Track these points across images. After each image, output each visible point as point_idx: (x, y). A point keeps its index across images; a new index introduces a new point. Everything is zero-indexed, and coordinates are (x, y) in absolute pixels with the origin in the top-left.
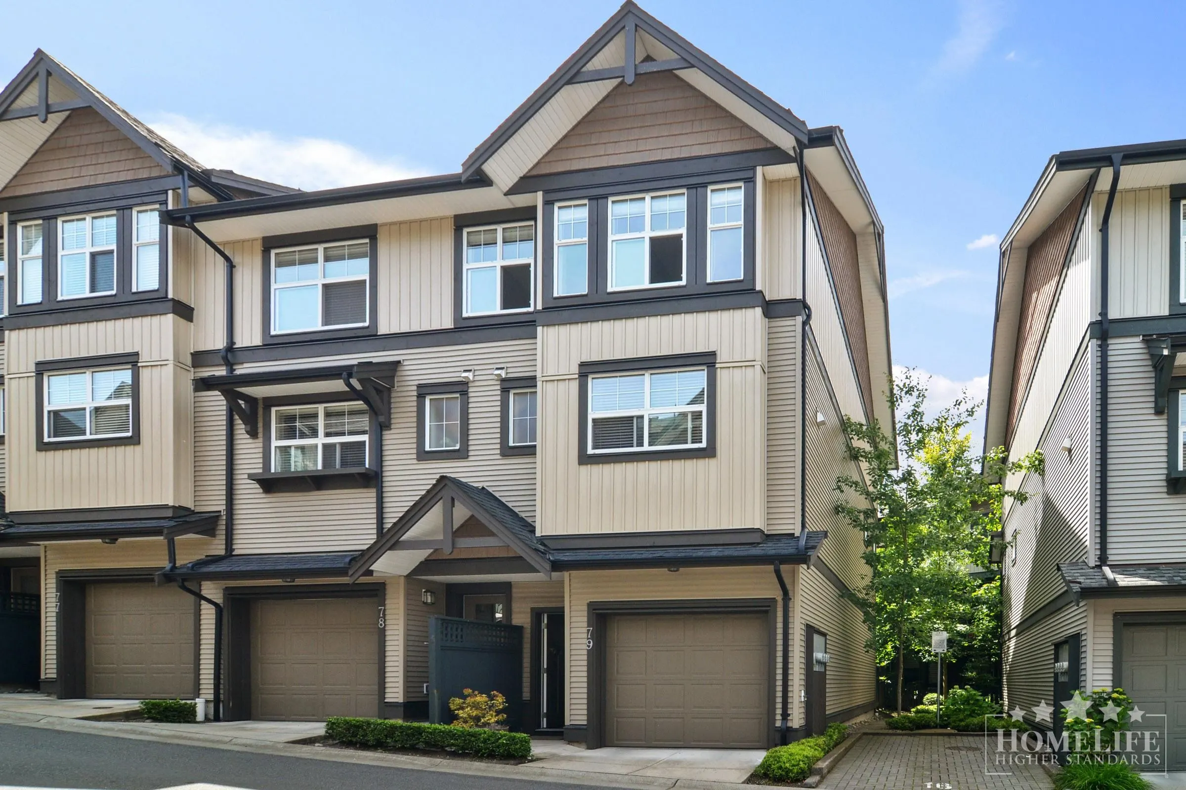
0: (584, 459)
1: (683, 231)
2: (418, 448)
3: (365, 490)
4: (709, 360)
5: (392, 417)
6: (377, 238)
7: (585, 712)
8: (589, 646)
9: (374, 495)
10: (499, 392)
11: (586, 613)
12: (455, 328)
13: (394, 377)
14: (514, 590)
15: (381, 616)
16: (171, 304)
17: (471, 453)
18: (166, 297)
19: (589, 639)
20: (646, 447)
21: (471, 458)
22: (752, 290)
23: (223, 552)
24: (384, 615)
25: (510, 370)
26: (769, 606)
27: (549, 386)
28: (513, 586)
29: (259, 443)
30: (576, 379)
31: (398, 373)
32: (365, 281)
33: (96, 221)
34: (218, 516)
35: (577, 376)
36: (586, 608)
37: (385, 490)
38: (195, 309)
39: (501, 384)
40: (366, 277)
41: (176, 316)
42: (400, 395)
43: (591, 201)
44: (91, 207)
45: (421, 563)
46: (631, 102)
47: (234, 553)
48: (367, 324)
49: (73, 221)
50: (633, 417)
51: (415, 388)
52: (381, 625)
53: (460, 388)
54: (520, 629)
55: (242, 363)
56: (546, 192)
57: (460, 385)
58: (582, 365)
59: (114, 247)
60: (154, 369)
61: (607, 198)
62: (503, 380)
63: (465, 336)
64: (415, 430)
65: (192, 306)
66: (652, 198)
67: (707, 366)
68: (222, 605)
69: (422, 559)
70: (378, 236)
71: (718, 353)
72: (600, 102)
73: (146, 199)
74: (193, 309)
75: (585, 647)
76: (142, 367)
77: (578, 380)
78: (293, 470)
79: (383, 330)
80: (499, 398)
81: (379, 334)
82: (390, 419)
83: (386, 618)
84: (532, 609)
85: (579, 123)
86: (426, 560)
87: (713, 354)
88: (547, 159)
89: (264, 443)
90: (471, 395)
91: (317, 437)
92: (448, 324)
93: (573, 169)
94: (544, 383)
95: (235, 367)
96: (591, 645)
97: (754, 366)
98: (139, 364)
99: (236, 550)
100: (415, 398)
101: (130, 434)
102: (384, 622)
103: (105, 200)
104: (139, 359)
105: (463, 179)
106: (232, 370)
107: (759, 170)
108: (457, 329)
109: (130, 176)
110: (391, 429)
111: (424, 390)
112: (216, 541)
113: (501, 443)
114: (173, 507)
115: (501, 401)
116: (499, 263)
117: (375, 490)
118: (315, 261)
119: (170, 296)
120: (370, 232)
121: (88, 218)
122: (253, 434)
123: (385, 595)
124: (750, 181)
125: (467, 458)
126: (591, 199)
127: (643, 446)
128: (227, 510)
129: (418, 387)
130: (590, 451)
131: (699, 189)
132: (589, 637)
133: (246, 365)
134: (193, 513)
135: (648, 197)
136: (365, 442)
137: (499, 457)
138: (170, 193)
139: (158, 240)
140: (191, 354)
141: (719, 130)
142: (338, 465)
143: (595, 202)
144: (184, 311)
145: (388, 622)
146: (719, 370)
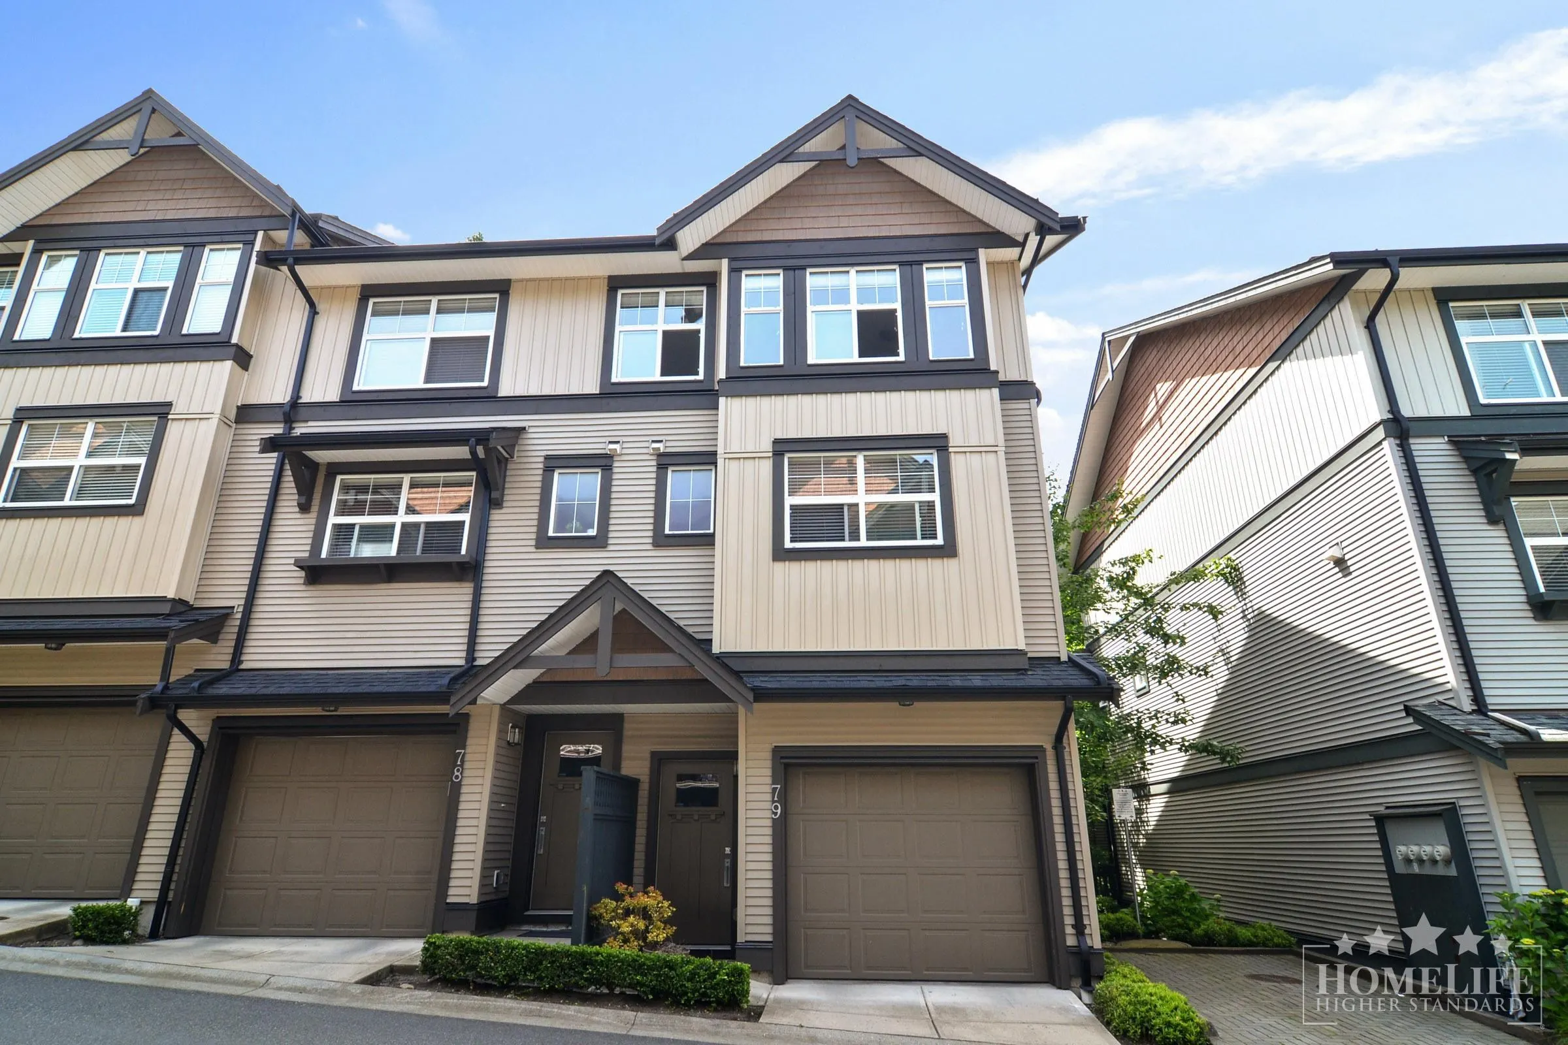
0: (780, 554)
1: (897, 306)
2: (538, 533)
3: (456, 584)
4: (940, 443)
5: (505, 493)
6: (509, 294)
7: (769, 920)
8: (776, 814)
9: (471, 591)
10: (654, 469)
11: (769, 764)
12: (600, 394)
13: (515, 445)
14: (626, 726)
15: (459, 763)
16: (233, 350)
17: (611, 541)
18: (229, 342)
19: (776, 801)
20: (863, 542)
21: (611, 548)
22: (986, 370)
23: (226, 665)
24: (463, 761)
25: (668, 444)
26: (1037, 758)
27: (734, 465)
28: (626, 720)
29: (311, 519)
30: (769, 457)
31: (520, 442)
32: (487, 338)
33: (151, 257)
34: (228, 614)
35: (770, 454)
36: (769, 755)
37: (485, 584)
38: (254, 356)
39: (657, 460)
40: (491, 333)
41: (235, 364)
42: (519, 466)
43: (787, 272)
44: (151, 241)
45: (528, 686)
46: (831, 182)
47: (243, 666)
48: (485, 384)
49: (121, 254)
50: (843, 505)
51: (542, 459)
52: (457, 777)
53: (603, 462)
54: (632, 784)
55: (307, 421)
56: (731, 260)
57: (604, 459)
58: (776, 442)
59: (170, 284)
60: (189, 423)
61: (805, 269)
62: (661, 455)
63: (613, 402)
64: (536, 510)
65: (251, 353)
66: (857, 272)
67: (937, 450)
68: (205, 744)
69: (529, 680)
70: (510, 292)
71: (950, 436)
72: (794, 181)
73: (227, 238)
74: (251, 357)
75: (768, 814)
76: (173, 419)
77: (771, 459)
78: (352, 555)
79: (505, 390)
80: (654, 475)
81: (499, 395)
82: (503, 495)
83: (465, 767)
84: (654, 754)
85: (771, 198)
86: (535, 682)
87: (944, 437)
88: (734, 228)
89: (318, 518)
90: (615, 470)
91: (397, 514)
92: (593, 387)
93: (764, 239)
94: (727, 460)
95: (294, 425)
96: (779, 811)
97: (996, 452)
98: (170, 417)
99: (244, 663)
100: (541, 472)
101: (132, 501)
102: (461, 774)
103: (172, 236)
104: (170, 410)
105: (657, 242)
106: (291, 428)
107: (981, 251)
108: (602, 395)
109: (212, 214)
110: (501, 508)
111: (553, 463)
112: (216, 649)
113: (654, 530)
114: (173, 600)
115: (657, 478)
116: (662, 327)
117: (472, 585)
118: (427, 312)
119: (234, 340)
120: (502, 288)
121: (143, 252)
122: (304, 508)
123: (467, 731)
124: (972, 262)
125: (605, 547)
126: (785, 269)
127: (859, 540)
128: (245, 606)
129: (545, 458)
130: (788, 544)
131: (913, 266)
132: (776, 799)
133: (310, 424)
134: (192, 608)
135: (853, 271)
136: (463, 522)
137: (650, 547)
138: (260, 234)
139: (232, 280)
140: (238, 406)
141: (932, 212)
142: (418, 552)
143: (791, 273)
144: (243, 358)
145: (466, 773)
146: (952, 454)
